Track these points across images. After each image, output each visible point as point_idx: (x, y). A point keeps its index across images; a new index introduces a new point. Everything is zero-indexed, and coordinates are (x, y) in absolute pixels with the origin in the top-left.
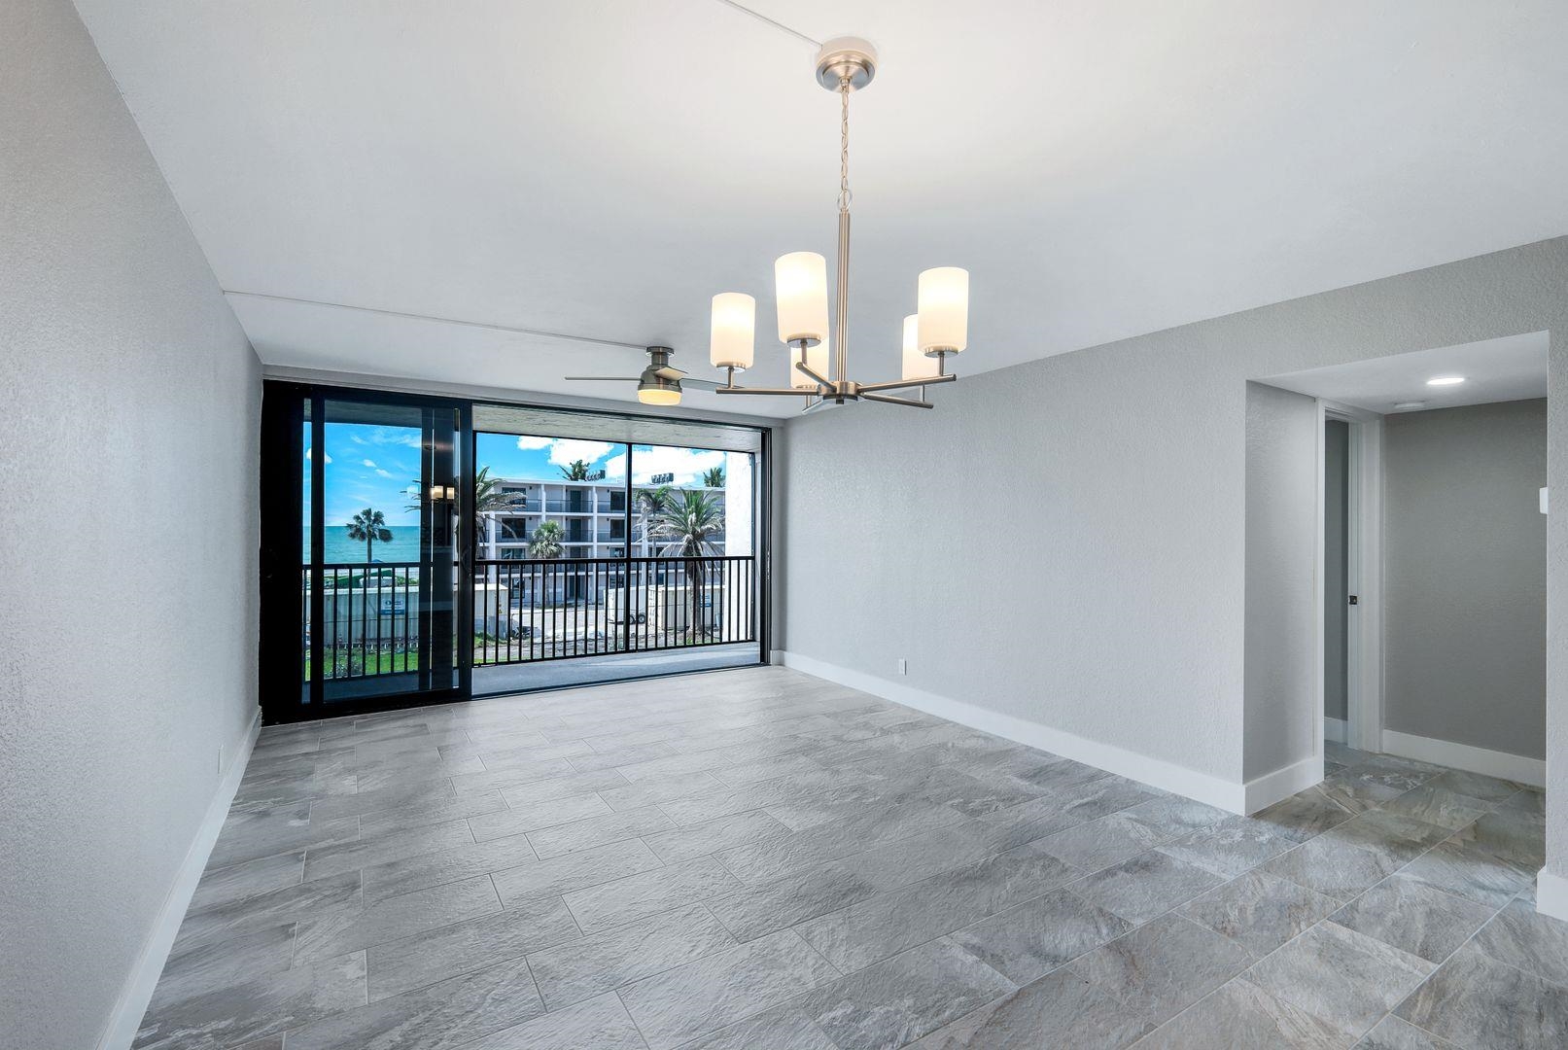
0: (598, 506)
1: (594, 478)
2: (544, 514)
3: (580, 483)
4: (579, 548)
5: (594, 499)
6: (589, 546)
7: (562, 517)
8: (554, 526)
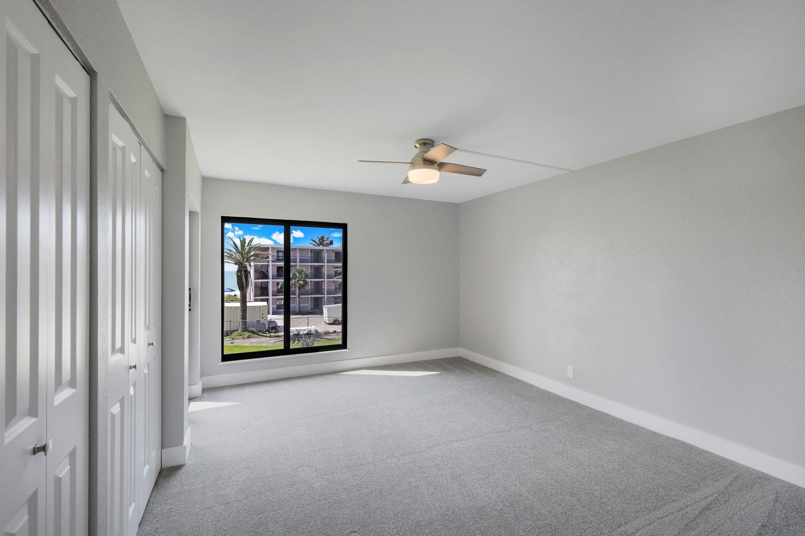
0: (327, 260)
1: (327, 245)
2: (298, 264)
3: (321, 247)
4: (318, 282)
5: (325, 256)
6: (323, 281)
7: (308, 265)
8: (302, 271)
